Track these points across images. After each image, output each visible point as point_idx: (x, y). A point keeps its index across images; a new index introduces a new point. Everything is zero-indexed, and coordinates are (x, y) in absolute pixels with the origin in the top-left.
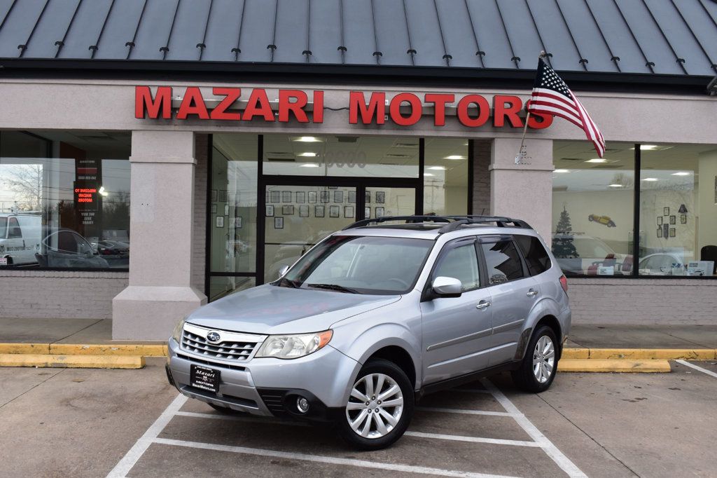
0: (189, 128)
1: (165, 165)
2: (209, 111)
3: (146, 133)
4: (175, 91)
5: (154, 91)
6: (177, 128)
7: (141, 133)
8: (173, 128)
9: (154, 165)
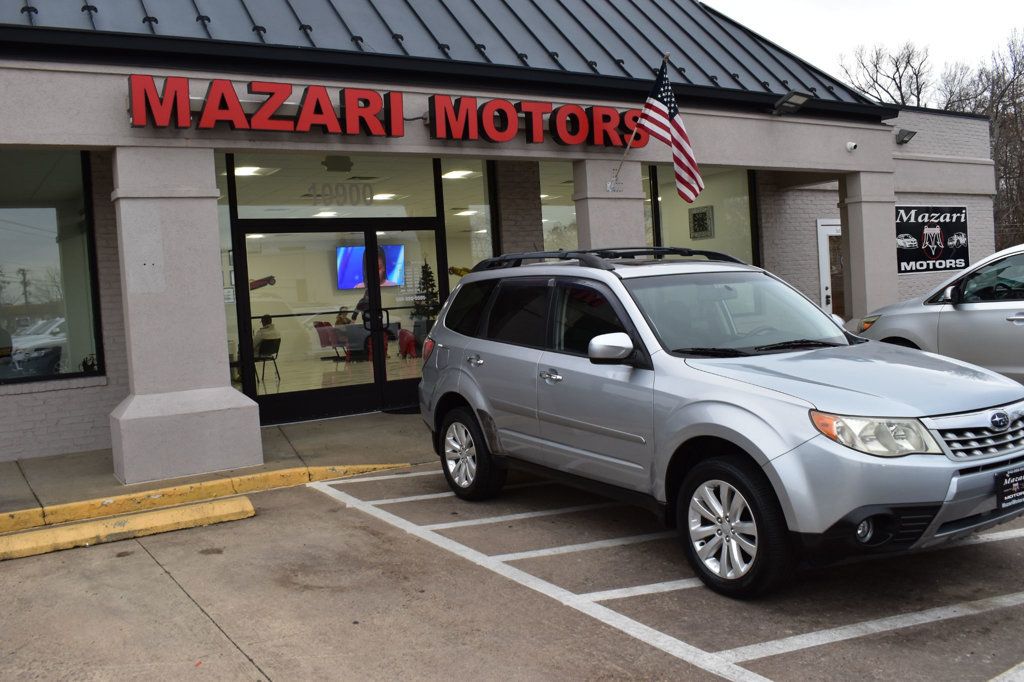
0: (207, 143)
1: (174, 201)
2: (249, 117)
3: (141, 150)
4: (193, 86)
5: (159, 84)
6: (190, 143)
7: (131, 151)
8: (183, 143)
9: (158, 203)
